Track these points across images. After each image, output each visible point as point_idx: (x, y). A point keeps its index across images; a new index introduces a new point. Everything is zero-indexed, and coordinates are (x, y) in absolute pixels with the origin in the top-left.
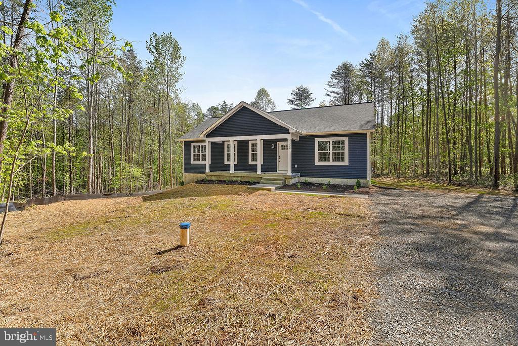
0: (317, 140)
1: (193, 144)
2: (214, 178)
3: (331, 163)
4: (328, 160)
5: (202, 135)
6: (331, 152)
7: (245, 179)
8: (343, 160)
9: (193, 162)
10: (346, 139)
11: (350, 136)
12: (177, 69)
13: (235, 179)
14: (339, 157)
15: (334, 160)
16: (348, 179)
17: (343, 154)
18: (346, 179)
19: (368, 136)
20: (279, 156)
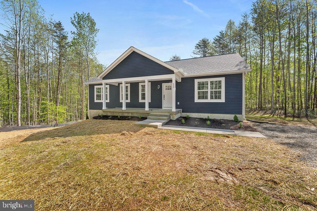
0: (196, 81)
1: (96, 87)
2: (109, 114)
3: (209, 100)
4: (207, 98)
6: (209, 90)
7: (135, 115)
8: (220, 98)
9: (96, 101)
10: (223, 80)
11: (228, 77)
13: (126, 115)
14: (216, 95)
15: (212, 98)
16: (224, 115)
17: (220, 92)
18: (223, 115)
19: (243, 76)
20: (164, 95)
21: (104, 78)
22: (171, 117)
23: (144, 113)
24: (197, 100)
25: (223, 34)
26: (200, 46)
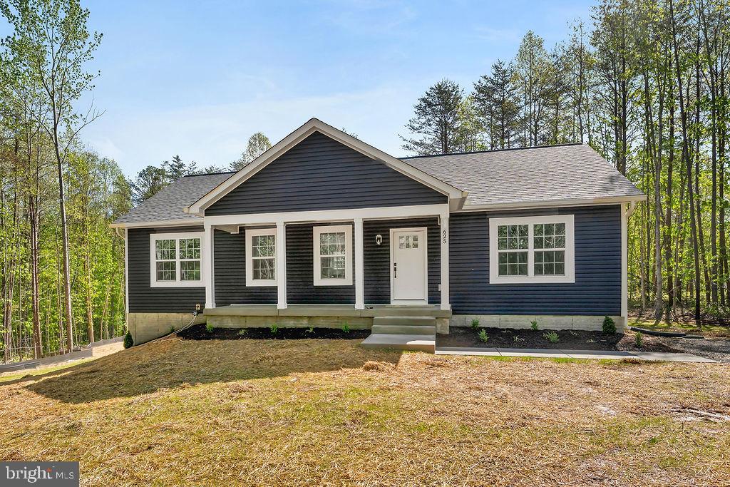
0: (494, 224)
1: (154, 237)
2: (230, 324)
3: (531, 278)
4: (524, 271)
5: (195, 209)
6: (531, 251)
7: (322, 324)
8: (560, 270)
9: (155, 283)
10: (569, 221)
11: (580, 212)
12: (76, 63)
13: (291, 324)
14: (551, 263)
15: (538, 271)
16: (574, 317)
17: (560, 256)
18: (570, 317)
19: (624, 213)
20: (395, 264)
21: (210, 211)
22: (439, 326)
23: (350, 318)
24: (495, 278)
25: (505, 72)
26: (430, 105)
